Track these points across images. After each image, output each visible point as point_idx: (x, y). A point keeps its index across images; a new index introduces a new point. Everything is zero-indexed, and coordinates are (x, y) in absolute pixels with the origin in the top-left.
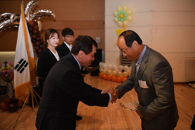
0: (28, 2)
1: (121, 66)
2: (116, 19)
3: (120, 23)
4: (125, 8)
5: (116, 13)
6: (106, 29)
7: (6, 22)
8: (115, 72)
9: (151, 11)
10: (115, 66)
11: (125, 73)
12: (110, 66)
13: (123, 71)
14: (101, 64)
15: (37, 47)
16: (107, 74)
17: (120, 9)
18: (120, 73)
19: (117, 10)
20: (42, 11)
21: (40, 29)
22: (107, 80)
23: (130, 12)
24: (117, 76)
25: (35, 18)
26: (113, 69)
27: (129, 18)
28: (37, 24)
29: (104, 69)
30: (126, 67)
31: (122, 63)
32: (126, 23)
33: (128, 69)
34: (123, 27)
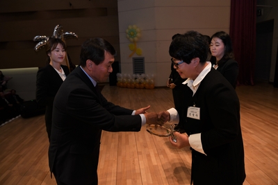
0: (55, 27)
1: (134, 75)
2: (128, 36)
3: (131, 39)
4: (134, 26)
5: (127, 31)
6: (121, 45)
8: (129, 80)
9: (155, 29)
10: (129, 75)
11: (137, 80)
12: (125, 75)
13: (136, 79)
14: (118, 74)
16: (123, 83)
17: (130, 27)
18: (133, 80)
19: (128, 28)
20: (67, 33)
22: (123, 87)
23: (138, 30)
24: (131, 83)
26: (127, 78)
27: (138, 35)
29: (120, 78)
30: (138, 75)
31: (135, 72)
32: (136, 39)
33: (140, 77)
34: (134, 42)
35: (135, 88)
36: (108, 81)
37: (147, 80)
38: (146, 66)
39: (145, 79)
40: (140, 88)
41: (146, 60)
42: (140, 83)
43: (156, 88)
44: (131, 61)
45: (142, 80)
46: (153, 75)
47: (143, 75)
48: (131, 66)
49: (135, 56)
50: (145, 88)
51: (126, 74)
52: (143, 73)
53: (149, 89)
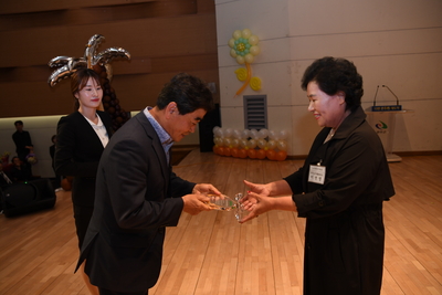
0: (90, 38)
1: (246, 132)
2: (234, 52)
3: (240, 58)
4: (246, 33)
5: (232, 42)
6: (220, 71)
7: (59, 71)
8: (237, 141)
9: (288, 36)
10: (236, 132)
11: (252, 141)
12: (229, 131)
13: (249, 139)
14: (217, 130)
15: (107, 105)
16: (225, 146)
17: (237, 34)
18: (244, 142)
19: (233, 37)
20: (112, 50)
21: (109, 77)
22: (225, 156)
23: (253, 39)
24: (240, 147)
25: (101, 61)
26: (233, 137)
27: (254, 49)
28: (105, 70)
29: (219, 137)
30: (254, 132)
31: (249, 126)
32: (249, 57)
33: (257, 136)
34: (246, 64)
35: (247, 157)
36: (198, 143)
37: (272, 143)
38: (271, 113)
39: (267, 139)
40: (257, 159)
41: (269, 102)
42: (257, 148)
43: (289, 158)
44: (240, 102)
45: (262, 142)
46: (283, 132)
47: (263, 131)
48: (240, 113)
49: (249, 92)
50: (266, 158)
51: (231, 129)
52: (264, 127)
53: (275, 160)
